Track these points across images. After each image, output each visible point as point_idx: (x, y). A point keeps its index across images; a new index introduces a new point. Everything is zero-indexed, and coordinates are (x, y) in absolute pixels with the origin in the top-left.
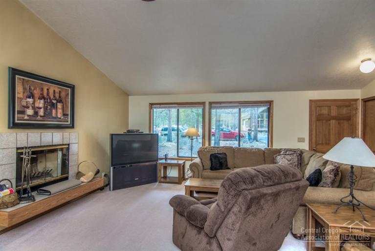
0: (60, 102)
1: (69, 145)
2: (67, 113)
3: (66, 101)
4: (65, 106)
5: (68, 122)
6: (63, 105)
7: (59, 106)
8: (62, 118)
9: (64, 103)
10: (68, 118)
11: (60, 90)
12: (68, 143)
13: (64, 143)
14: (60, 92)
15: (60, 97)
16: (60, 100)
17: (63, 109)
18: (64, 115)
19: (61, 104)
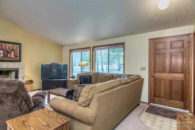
0: (13, 51)
1: (18, 69)
2: (17, 55)
3: (16, 51)
4: (16, 53)
5: (18, 59)
6: (15, 52)
7: (12, 52)
8: (14, 57)
9: (15, 51)
10: (18, 58)
11: (12, 46)
12: (18, 68)
13: (15, 68)
14: (12, 47)
15: (12, 49)
16: (13, 50)
17: (15, 54)
18: (15, 56)
19: (13, 52)
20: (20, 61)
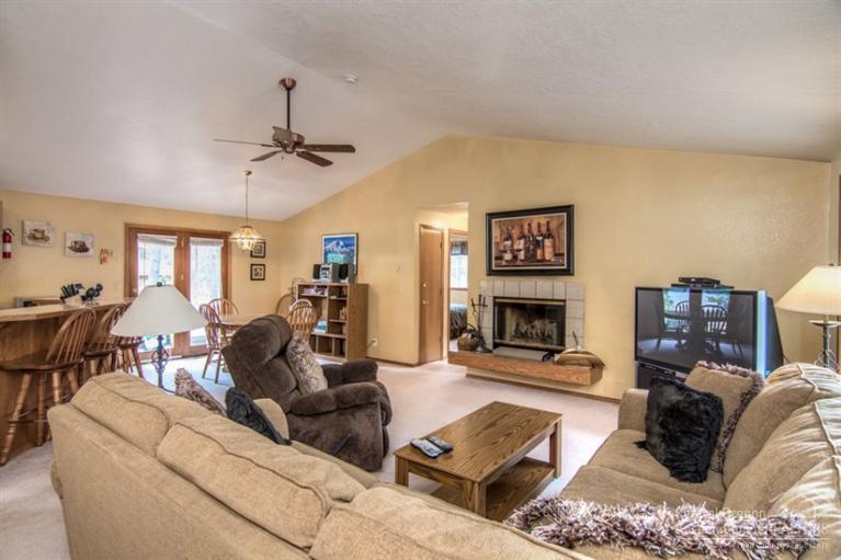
0: (548, 238)
1: (564, 301)
2: (562, 252)
3: (559, 234)
4: (557, 242)
5: (563, 265)
6: (554, 242)
7: (548, 242)
8: (552, 260)
9: (556, 236)
10: (564, 260)
11: (548, 220)
12: (564, 298)
13: (555, 298)
14: (548, 223)
15: (548, 230)
16: (549, 235)
17: (554, 247)
18: (556, 255)
19: (551, 240)
20: (568, 272)
